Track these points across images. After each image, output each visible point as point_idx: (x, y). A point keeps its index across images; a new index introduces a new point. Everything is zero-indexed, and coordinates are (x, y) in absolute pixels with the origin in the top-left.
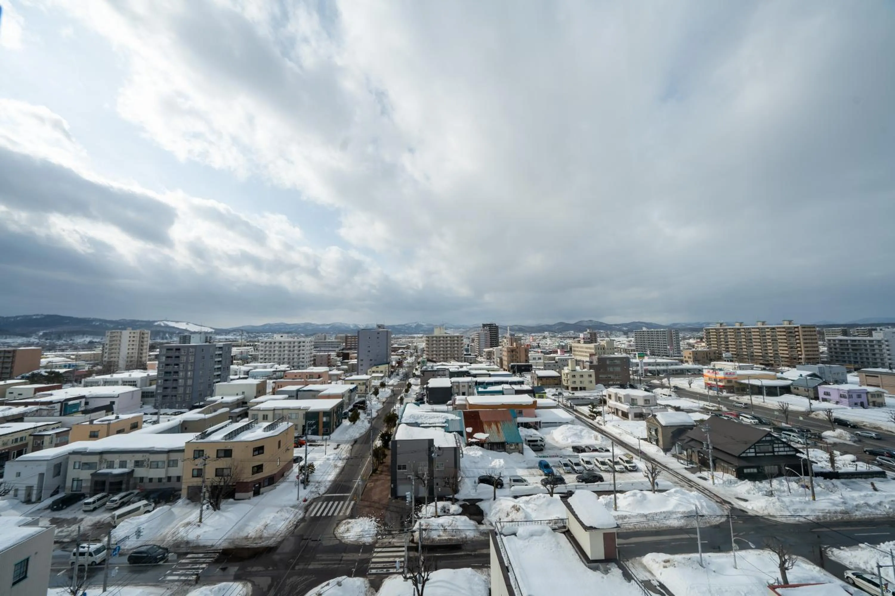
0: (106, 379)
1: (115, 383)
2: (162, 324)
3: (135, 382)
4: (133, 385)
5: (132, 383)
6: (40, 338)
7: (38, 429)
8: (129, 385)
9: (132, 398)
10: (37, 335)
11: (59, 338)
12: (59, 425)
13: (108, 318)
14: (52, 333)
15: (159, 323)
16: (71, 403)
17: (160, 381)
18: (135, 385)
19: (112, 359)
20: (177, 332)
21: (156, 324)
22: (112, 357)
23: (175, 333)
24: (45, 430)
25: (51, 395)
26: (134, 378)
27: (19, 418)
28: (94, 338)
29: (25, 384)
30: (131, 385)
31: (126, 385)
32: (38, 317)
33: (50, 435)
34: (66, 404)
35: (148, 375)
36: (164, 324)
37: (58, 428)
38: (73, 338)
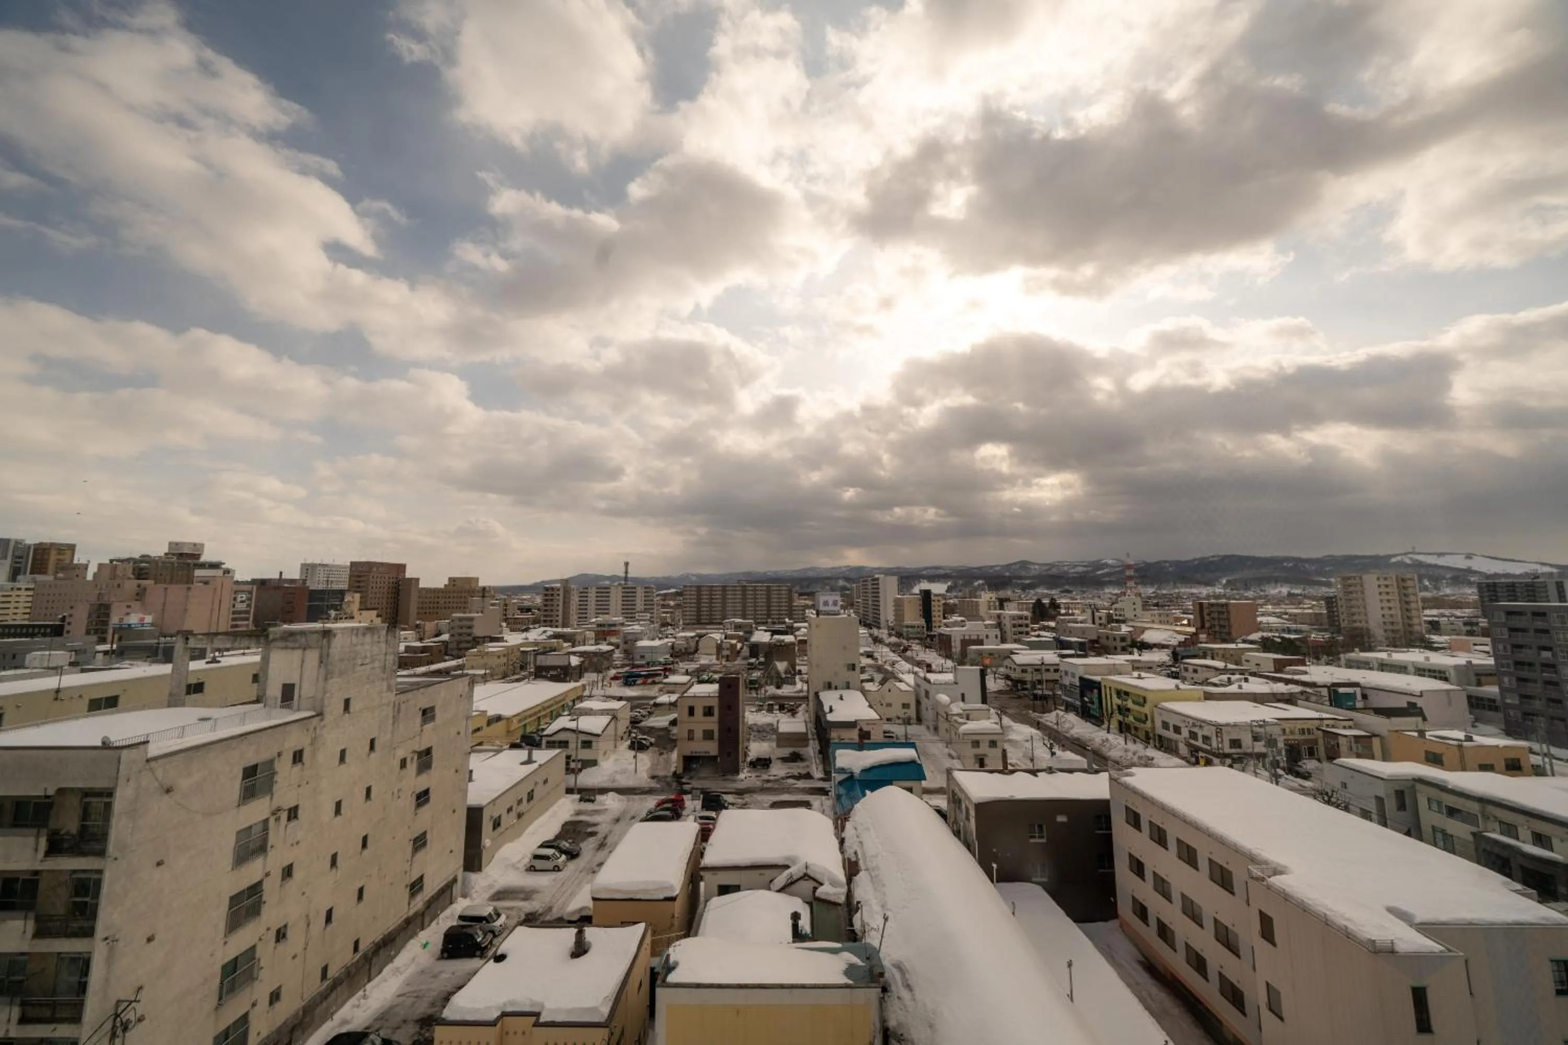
0: (1382, 659)
1: (1401, 669)
2: (1408, 561)
3: (1444, 672)
4: (1441, 679)
5: (1439, 674)
6: (1225, 587)
7: (1326, 722)
8: (1430, 676)
9: (1450, 704)
10: (1220, 583)
11: (1247, 588)
12: (1351, 723)
13: (1304, 555)
14: (1236, 580)
15: (1399, 558)
16: (1342, 690)
17: (1506, 679)
18: (1446, 679)
19: (1356, 625)
20: (1448, 576)
21: (1394, 560)
22: (1355, 621)
23: (1444, 578)
24: (1333, 727)
25: (1306, 673)
26: (1432, 664)
27: (1290, 699)
28: (1292, 588)
29: (1257, 650)
30: (1435, 677)
31: (1424, 676)
32: (1216, 559)
33: (1346, 736)
34: (1336, 692)
35: (1470, 662)
36: (1411, 559)
37: (1350, 727)
38: (1263, 588)
